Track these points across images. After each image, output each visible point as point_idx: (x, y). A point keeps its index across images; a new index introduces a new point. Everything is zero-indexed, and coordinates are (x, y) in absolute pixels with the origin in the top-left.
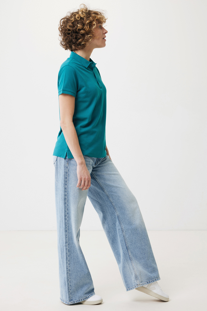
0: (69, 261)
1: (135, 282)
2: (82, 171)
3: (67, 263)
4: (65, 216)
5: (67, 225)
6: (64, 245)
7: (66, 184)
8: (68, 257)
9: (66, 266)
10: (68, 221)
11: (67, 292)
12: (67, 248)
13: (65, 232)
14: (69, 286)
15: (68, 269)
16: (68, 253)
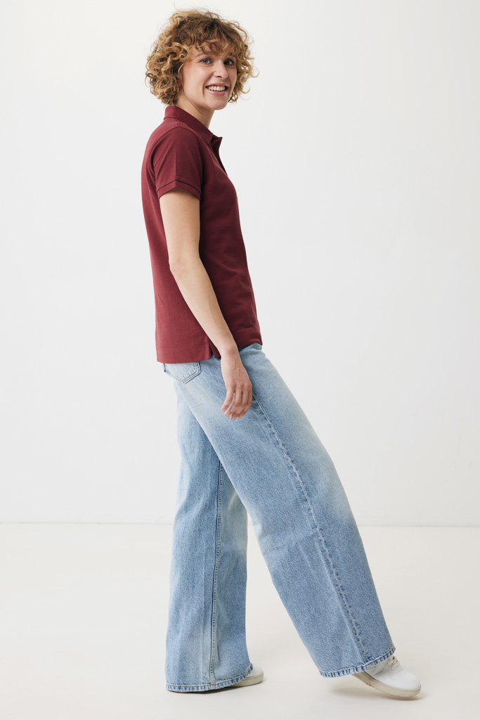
0: (334, 567)
1: (207, 676)
2: (236, 368)
3: (331, 573)
8: (330, 559)
9: (333, 581)
11: (353, 640)
14: (355, 627)
15: (337, 585)
16: (327, 550)
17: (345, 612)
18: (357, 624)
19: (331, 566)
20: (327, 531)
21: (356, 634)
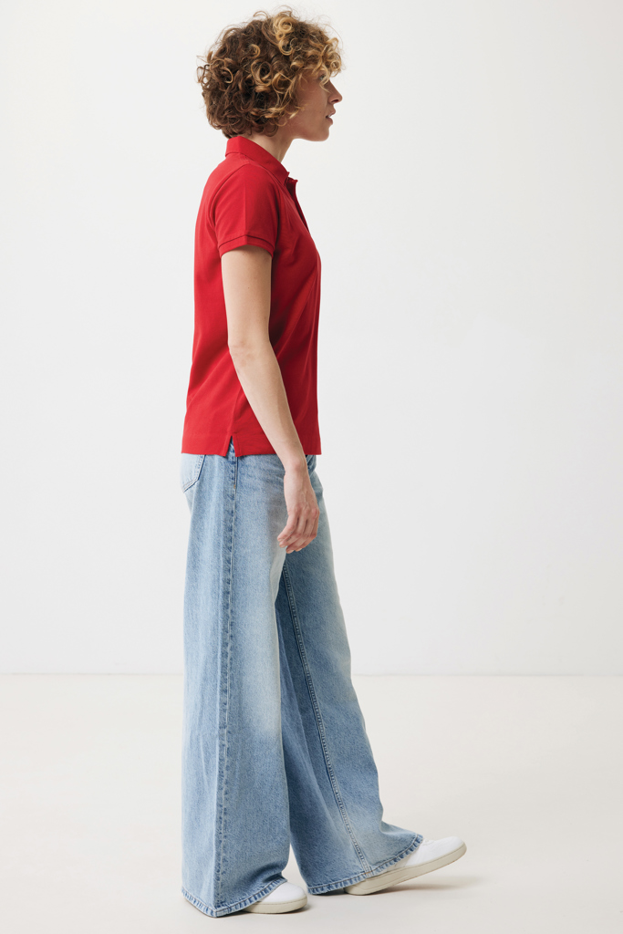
0: (226, 783)
3: (220, 788)
4: (225, 644)
5: (229, 673)
6: (217, 732)
7: (230, 549)
8: (225, 772)
9: (218, 799)
10: (231, 659)
11: (212, 878)
12: (225, 742)
13: (221, 694)
14: (221, 862)
15: (221, 806)
16: (226, 759)
17: (216, 841)
18: (225, 860)
19: (224, 781)
20: (235, 736)
21: (218, 871)
